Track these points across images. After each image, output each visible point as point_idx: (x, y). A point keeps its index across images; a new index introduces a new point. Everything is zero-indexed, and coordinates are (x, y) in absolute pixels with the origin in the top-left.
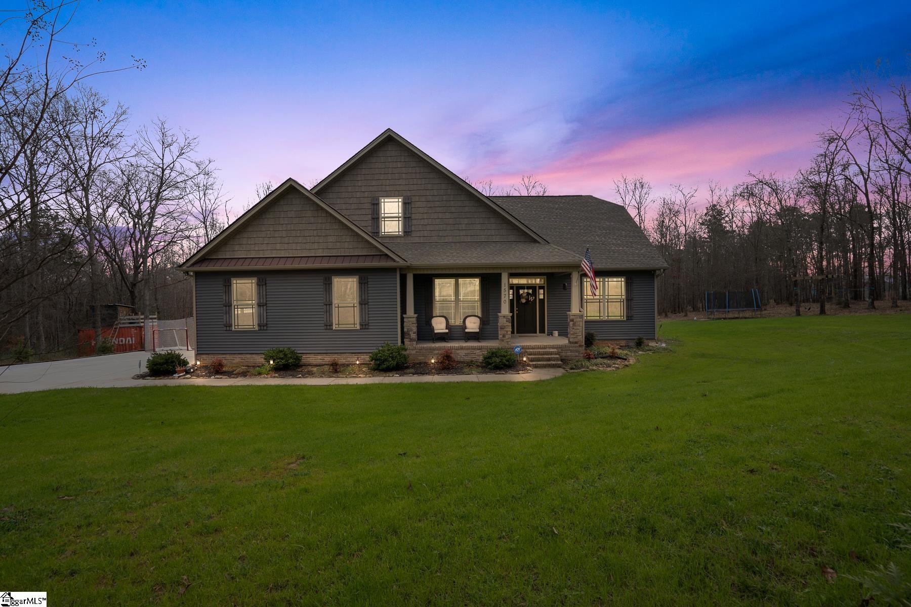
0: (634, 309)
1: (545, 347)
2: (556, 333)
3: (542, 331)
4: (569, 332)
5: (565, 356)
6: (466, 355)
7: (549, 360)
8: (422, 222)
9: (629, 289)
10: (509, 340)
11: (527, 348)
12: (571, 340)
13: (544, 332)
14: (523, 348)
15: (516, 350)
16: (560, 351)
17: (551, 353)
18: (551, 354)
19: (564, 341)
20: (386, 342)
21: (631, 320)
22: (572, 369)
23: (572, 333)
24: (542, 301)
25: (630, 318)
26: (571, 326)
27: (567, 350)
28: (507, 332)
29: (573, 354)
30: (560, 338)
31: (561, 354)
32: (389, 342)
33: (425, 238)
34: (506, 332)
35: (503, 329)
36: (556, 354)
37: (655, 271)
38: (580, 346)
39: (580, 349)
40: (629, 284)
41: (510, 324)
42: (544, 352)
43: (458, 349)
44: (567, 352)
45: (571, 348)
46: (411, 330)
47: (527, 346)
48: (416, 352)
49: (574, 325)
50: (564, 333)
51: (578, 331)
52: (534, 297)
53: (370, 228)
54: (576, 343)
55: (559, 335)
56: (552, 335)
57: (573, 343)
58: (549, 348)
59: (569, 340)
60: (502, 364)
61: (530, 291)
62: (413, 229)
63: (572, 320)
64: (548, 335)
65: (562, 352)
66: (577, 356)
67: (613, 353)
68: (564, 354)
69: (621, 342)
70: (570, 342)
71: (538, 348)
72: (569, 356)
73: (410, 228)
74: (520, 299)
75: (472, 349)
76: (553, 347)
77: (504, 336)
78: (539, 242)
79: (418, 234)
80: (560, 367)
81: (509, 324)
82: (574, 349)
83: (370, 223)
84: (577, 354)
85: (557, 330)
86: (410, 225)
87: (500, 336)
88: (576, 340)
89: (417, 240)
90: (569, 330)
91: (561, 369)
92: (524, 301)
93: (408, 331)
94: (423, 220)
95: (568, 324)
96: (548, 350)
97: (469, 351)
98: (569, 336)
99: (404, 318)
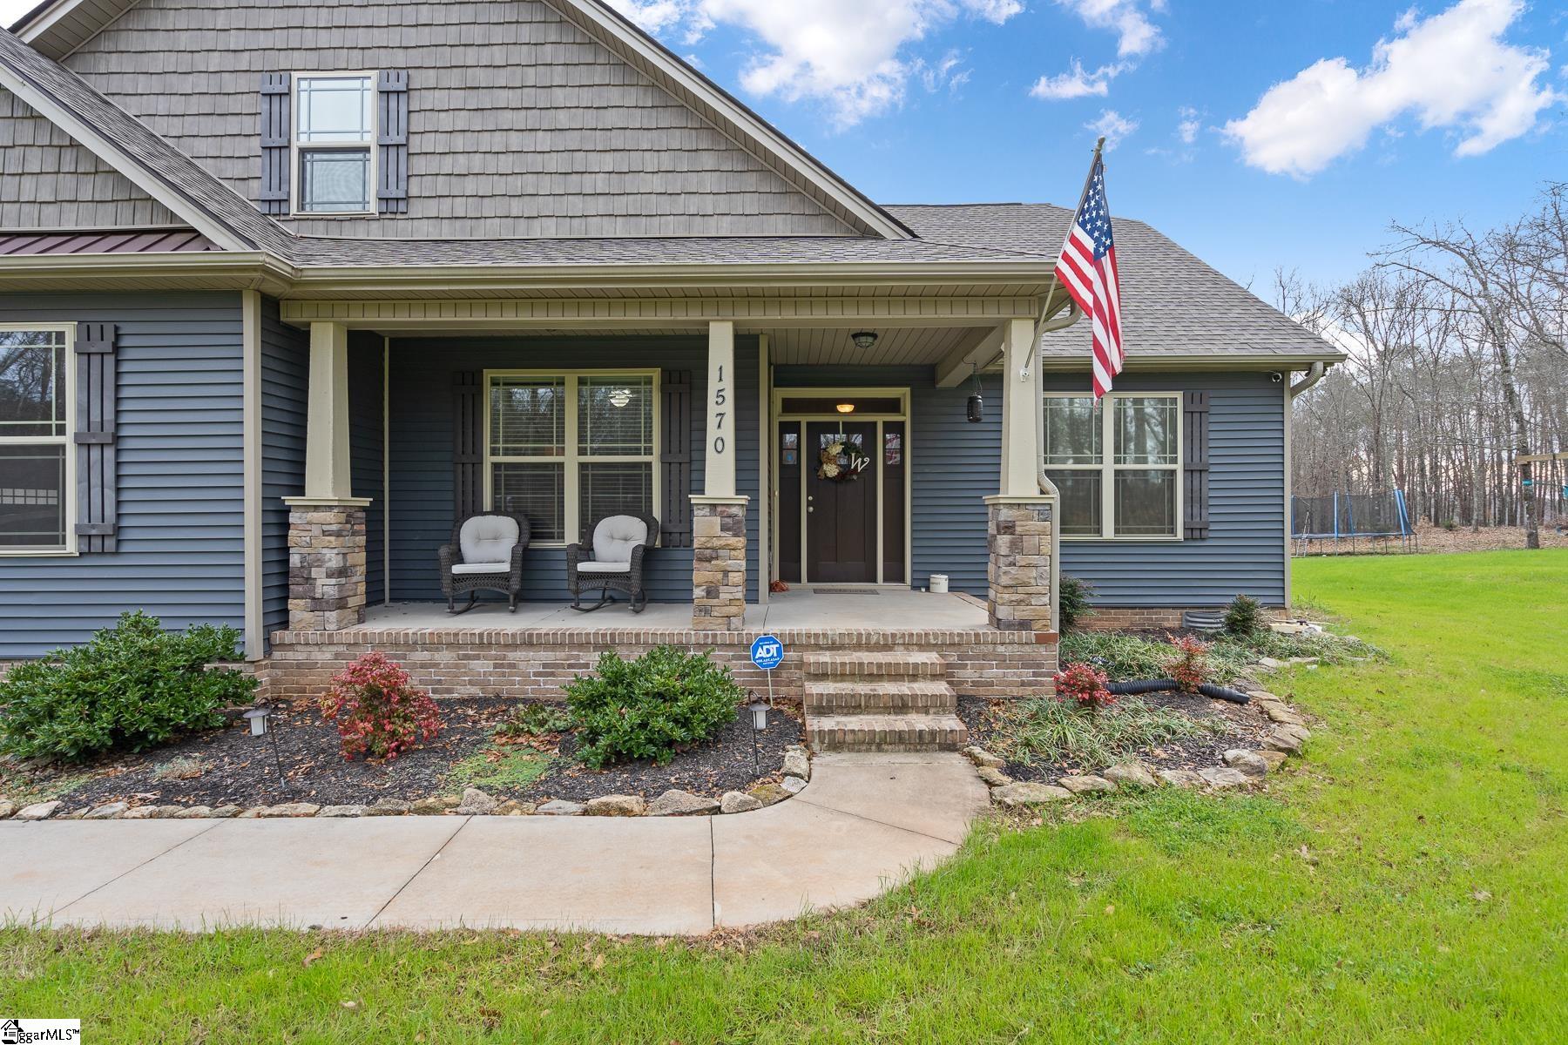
0: (1212, 502)
1: (887, 644)
2: (941, 582)
3: (894, 574)
4: (991, 577)
5: (975, 684)
6: (549, 670)
7: (901, 706)
8: (447, 165)
9: (1196, 434)
10: (733, 610)
11: (807, 647)
12: (1003, 612)
13: (902, 579)
14: (790, 643)
15: (761, 653)
16: (953, 659)
17: (914, 674)
18: (914, 677)
19: (969, 616)
20: (133, 612)
21: (1202, 539)
22: (1015, 770)
23: (1004, 580)
24: (895, 474)
25: (1196, 534)
26: (1004, 550)
27: (984, 657)
28: (726, 573)
29: (1012, 675)
30: (954, 598)
31: (961, 674)
32: (150, 613)
33: (458, 223)
34: (720, 576)
35: (709, 560)
36: (935, 677)
37: (1285, 370)
38: (1043, 639)
39: (1042, 650)
40: (1196, 416)
41: (740, 542)
42: (879, 666)
43: (513, 646)
44: (982, 667)
45: (1001, 649)
46: (319, 562)
47: (808, 636)
48: (337, 656)
49: (1015, 546)
50: (971, 583)
51: (1034, 573)
52: (867, 460)
53: (254, 184)
54: (1024, 625)
55: (951, 589)
56: (928, 589)
57: (1010, 626)
58: (908, 646)
59: (992, 613)
60: (650, 741)
61: (857, 439)
62: (414, 192)
63: (1008, 528)
64: (915, 588)
65: (964, 667)
66: (1030, 684)
67: (1186, 667)
68: (968, 674)
69: (1163, 614)
70: (996, 622)
71: (858, 646)
72: (992, 684)
73: (403, 184)
74: (821, 464)
75: (572, 645)
76: (923, 644)
77: (712, 592)
78: (877, 236)
79: (432, 208)
80: (950, 747)
81: (733, 541)
82: (1015, 650)
83: (256, 168)
84: (1027, 674)
85: (943, 572)
86: (403, 174)
87: (698, 592)
88: (1022, 613)
89: (425, 230)
90: (991, 567)
91: (957, 755)
92: (831, 470)
93: (306, 566)
94: (449, 158)
95: (990, 543)
96: (898, 657)
97: (559, 655)
98: (992, 593)
99: (286, 511)
